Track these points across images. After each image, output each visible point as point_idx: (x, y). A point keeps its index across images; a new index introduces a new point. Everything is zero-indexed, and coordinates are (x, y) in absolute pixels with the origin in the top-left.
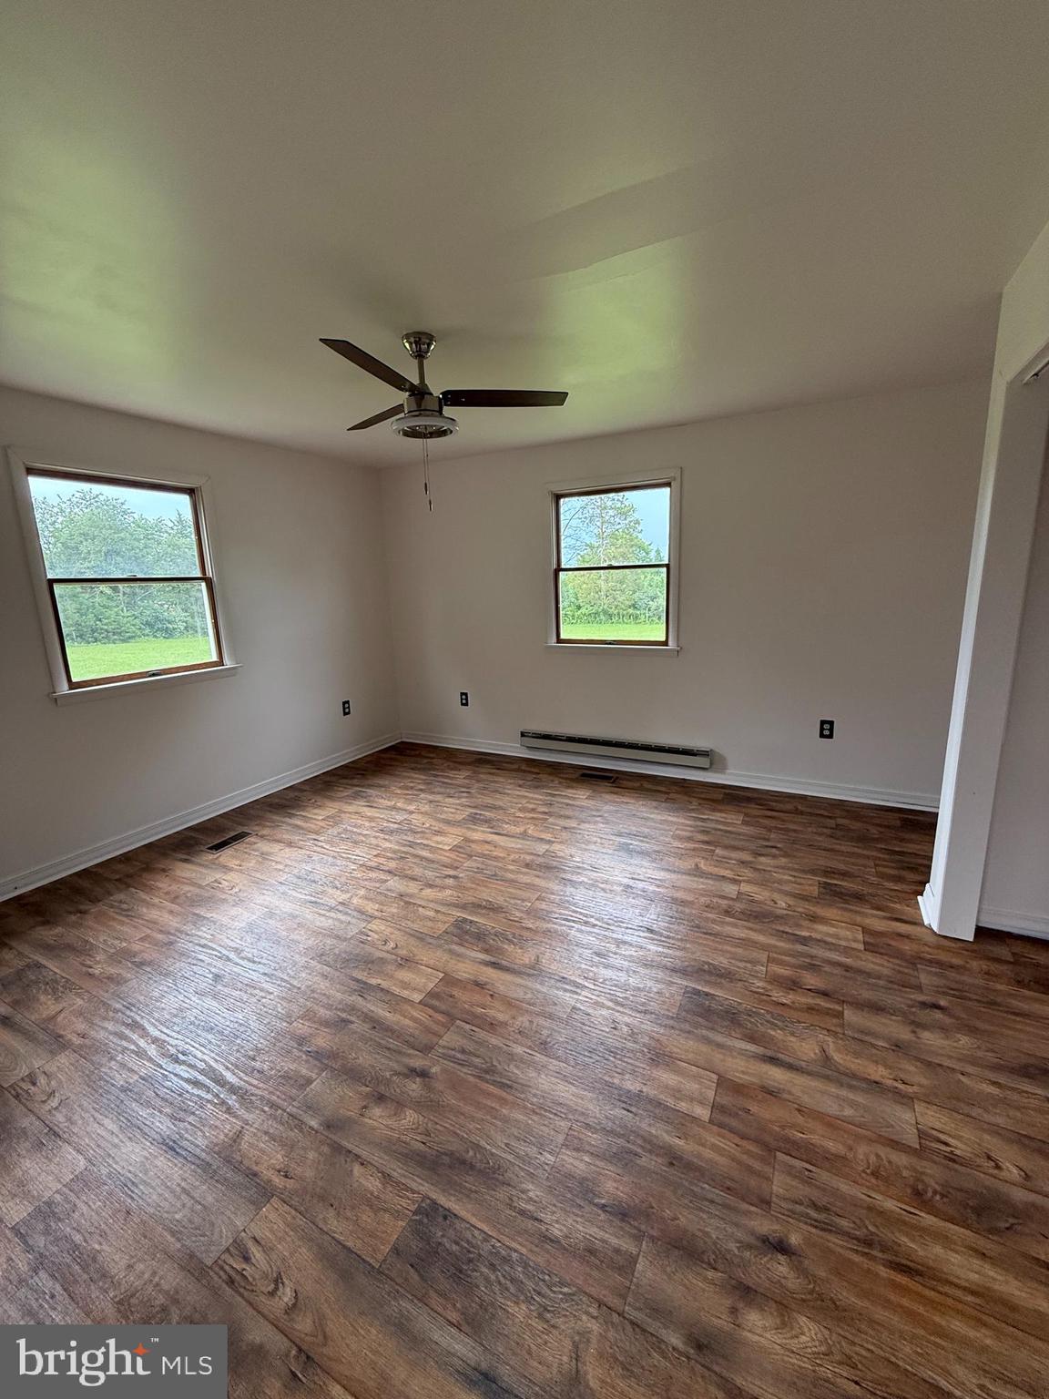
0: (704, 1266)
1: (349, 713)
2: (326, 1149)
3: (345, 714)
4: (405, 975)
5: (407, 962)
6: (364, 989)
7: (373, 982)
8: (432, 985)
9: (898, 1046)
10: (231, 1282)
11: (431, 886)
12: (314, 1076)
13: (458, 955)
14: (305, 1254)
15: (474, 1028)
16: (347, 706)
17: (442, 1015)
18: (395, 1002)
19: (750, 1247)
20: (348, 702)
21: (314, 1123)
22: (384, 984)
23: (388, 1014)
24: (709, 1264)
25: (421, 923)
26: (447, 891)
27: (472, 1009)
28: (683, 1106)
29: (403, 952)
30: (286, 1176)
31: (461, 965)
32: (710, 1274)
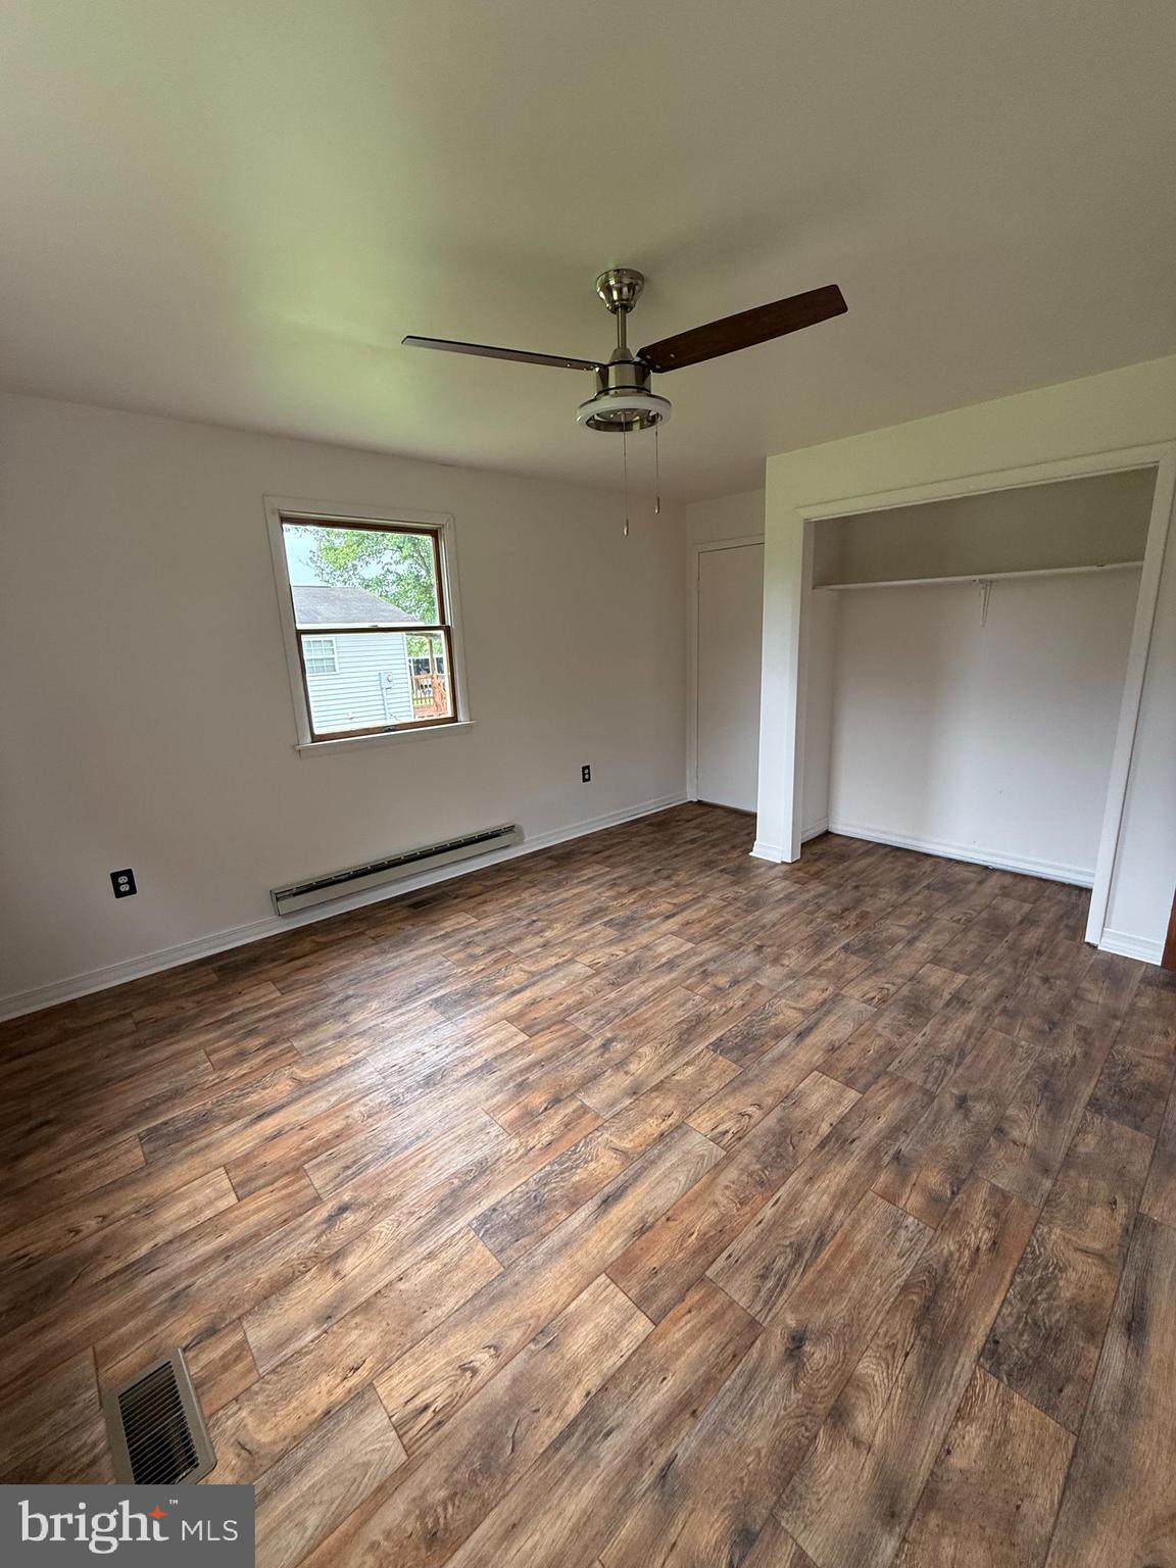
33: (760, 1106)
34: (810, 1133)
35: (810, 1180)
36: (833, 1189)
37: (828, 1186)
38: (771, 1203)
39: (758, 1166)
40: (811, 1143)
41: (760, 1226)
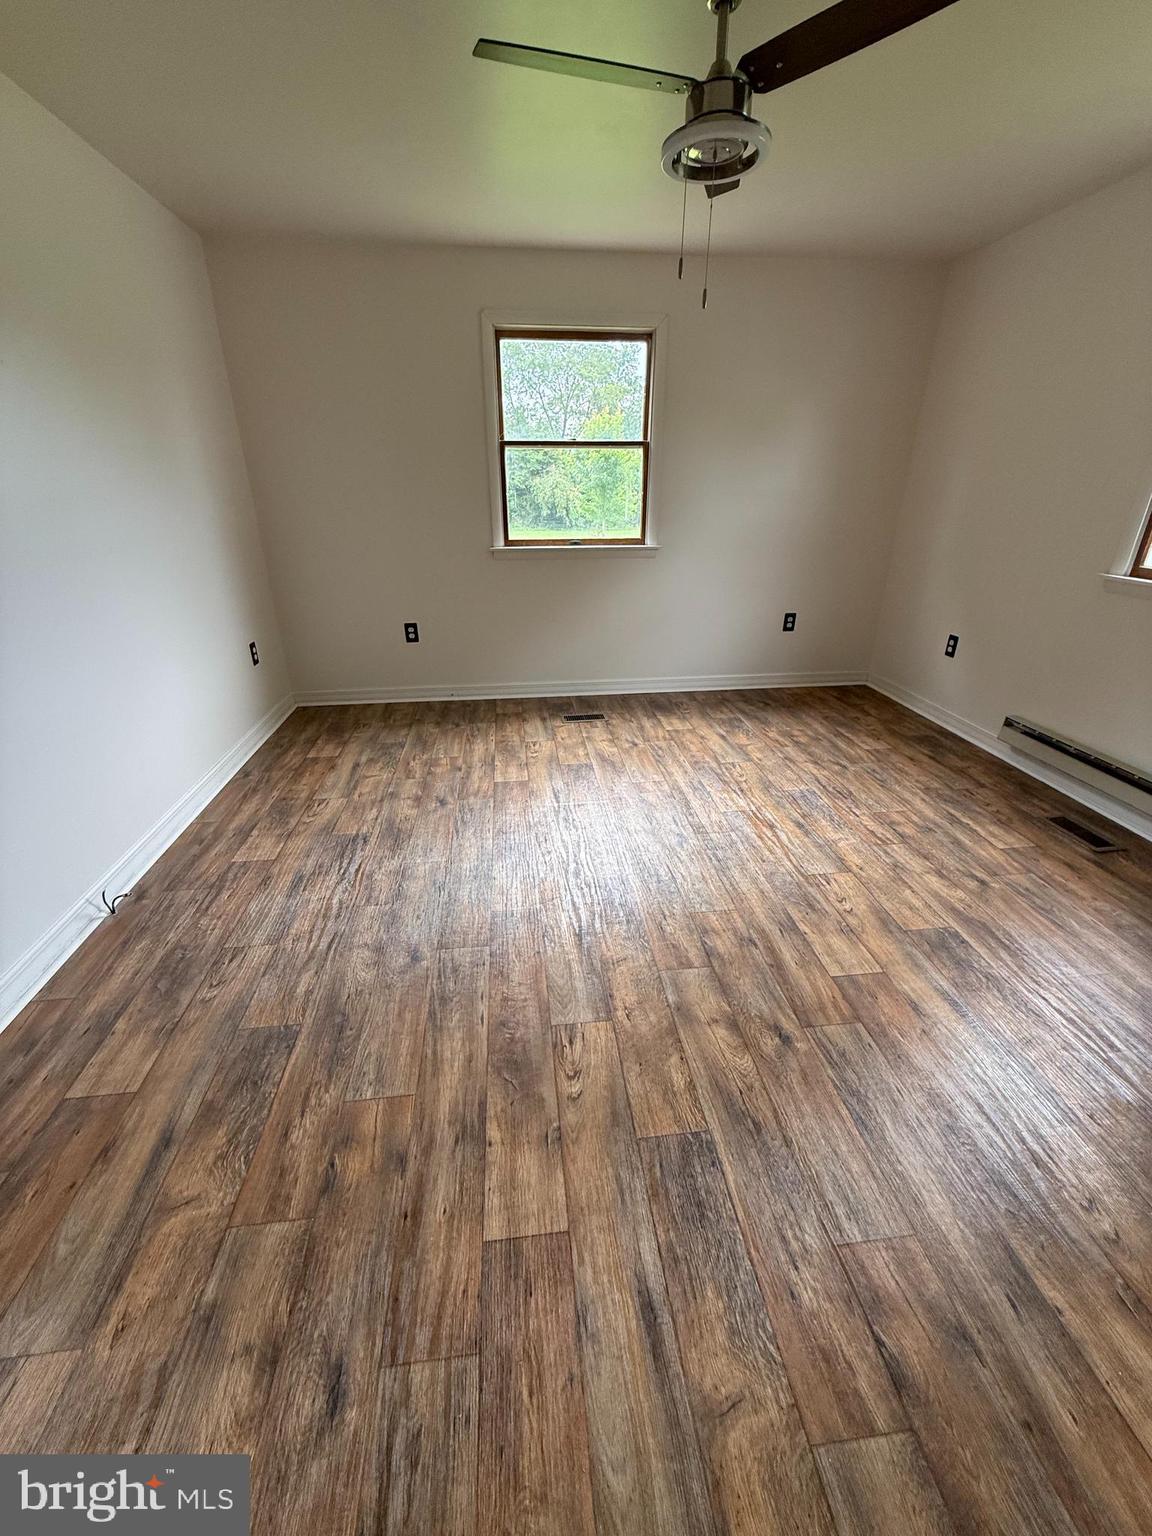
0: (292, 1297)
1: (792, 629)
2: (665, 1023)
3: (786, 629)
4: (838, 943)
5: (848, 932)
6: (789, 927)
7: (803, 927)
8: (859, 972)
9: (209, 1321)
10: (555, 1046)
11: (941, 875)
12: (696, 964)
13: (916, 965)
14: (603, 1075)
15: (873, 1044)
16: (790, 619)
17: (847, 1004)
18: (808, 957)
19: (326, 1351)
20: (794, 616)
21: (671, 999)
22: (812, 937)
23: (793, 964)
24: (294, 1304)
25: (898, 906)
26: (959, 891)
27: (887, 1027)
28: (494, 1201)
29: (852, 920)
30: (627, 1016)
31: (909, 976)
32: (283, 1307)
33: (573, 1099)
34: (502, 1110)
35: (470, 1059)
36: (446, 1068)
37: (452, 1067)
38: (485, 1016)
39: (518, 1035)
40: (496, 1103)
41: (480, 995)
